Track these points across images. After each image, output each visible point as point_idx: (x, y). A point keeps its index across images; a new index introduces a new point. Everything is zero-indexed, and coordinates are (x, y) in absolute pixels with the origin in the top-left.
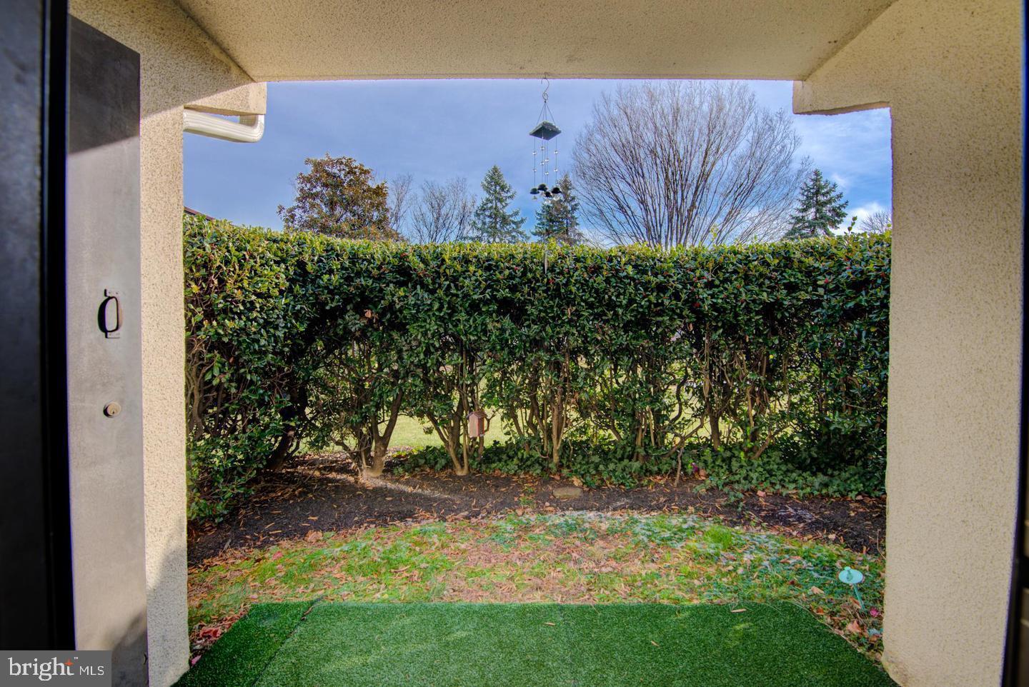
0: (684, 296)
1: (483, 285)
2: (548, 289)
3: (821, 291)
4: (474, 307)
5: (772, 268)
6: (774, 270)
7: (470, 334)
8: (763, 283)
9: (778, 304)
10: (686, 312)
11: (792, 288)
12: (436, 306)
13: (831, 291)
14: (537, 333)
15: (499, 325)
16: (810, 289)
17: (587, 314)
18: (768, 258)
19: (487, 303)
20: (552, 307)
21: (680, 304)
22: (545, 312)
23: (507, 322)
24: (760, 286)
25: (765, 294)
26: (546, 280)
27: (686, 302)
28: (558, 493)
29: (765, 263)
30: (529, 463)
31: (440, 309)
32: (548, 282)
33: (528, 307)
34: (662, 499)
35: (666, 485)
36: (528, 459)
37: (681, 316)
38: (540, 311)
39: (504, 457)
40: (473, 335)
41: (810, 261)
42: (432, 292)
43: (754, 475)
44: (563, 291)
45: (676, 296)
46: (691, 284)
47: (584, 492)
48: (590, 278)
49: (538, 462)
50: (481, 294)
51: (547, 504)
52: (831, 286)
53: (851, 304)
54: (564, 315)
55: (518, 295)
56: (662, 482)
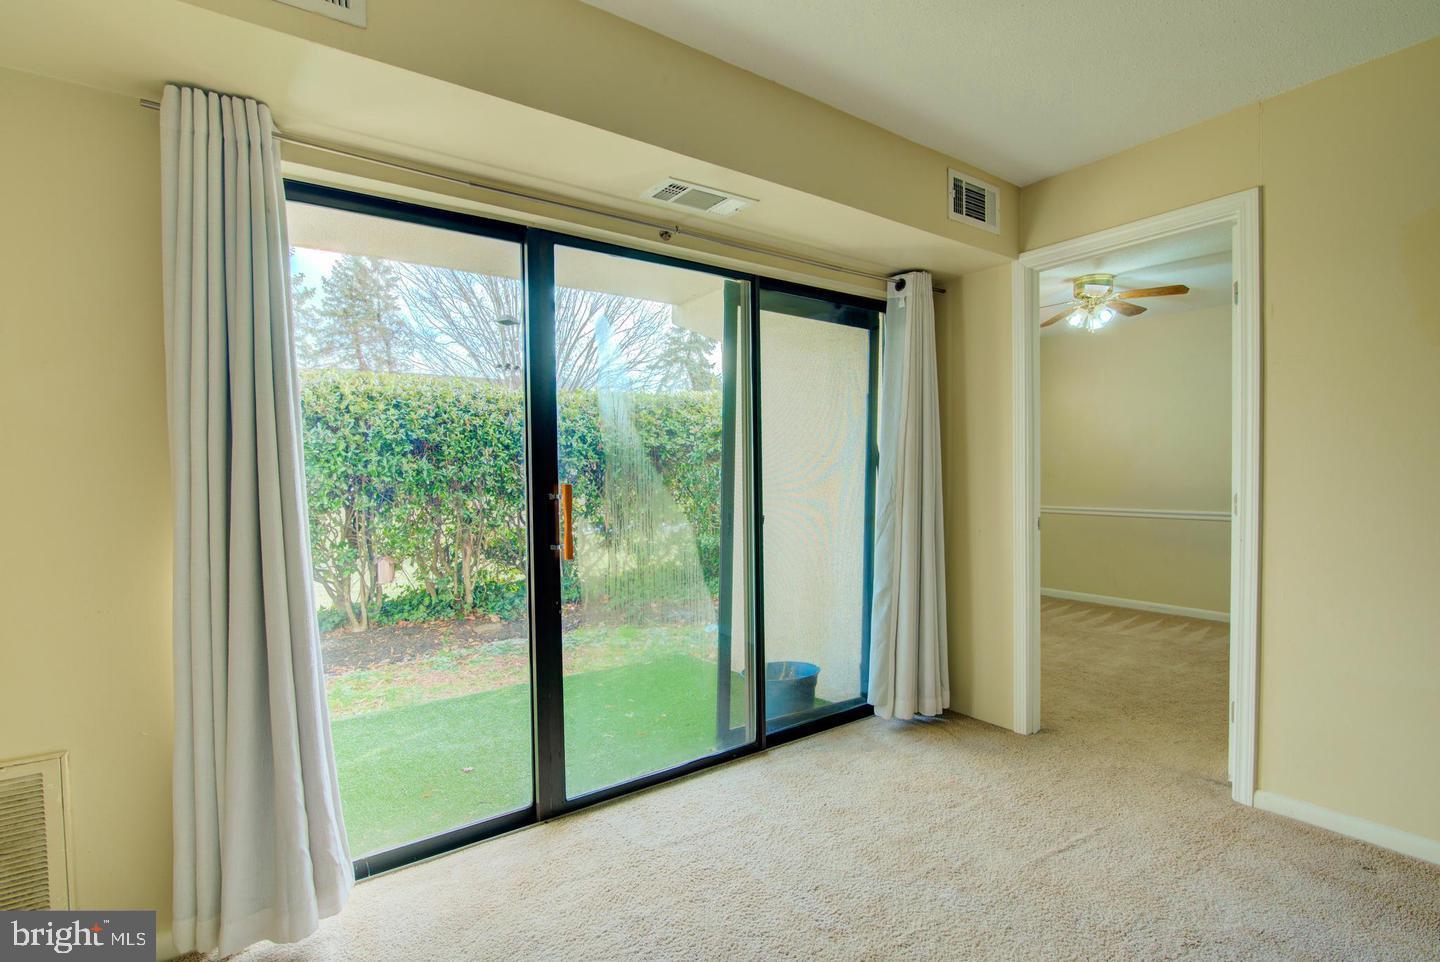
0: (589, 440)
1: (396, 424)
2: (464, 430)
3: (692, 438)
4: (387, 447)
5: (657, 416)
6: (658, 419)
7: (384, 475)
8: (650, 429)
9: (662, 448)
10: (591, 453)
11: (671, 433)
12: (342, 446)
13: (699, 439)
14: (455, 474)
15: (415, 466)
16: (685, 436)
17: (504, 455)
18: (654, 407)
19: (400, 443)
20: (469, 448)
21: (586, 446)
22: (463, 452)
23: (424, 463)
24: (648, 431)
25: (652, 439)
26: (462, 421)
27: (590, 445)
28: (480, 629)
29: (651, 412)
30: (439, 608)
31: (346, 450)
32: (465, 424)
33: (445, 448)
34: (576, 621)
35: (577, 610)
36: (437, 604)
37: (586, 457)
38: (457, 452)
39: (407, 607)
40: (387, 477)
41: (684, 413)
42: (335, 430)
43: (647, 592)
44: (480, 433)
45: (583, 439)
46: (594, 428)
47: (504, 625)
48: (505, 420)
49: (450, 606)
50: (395, 433)
51: (470, 640)
52: (699, 435)
53: (712, 450)
54: (481, 455)
55: (435, 435)
56: (573, 608)
